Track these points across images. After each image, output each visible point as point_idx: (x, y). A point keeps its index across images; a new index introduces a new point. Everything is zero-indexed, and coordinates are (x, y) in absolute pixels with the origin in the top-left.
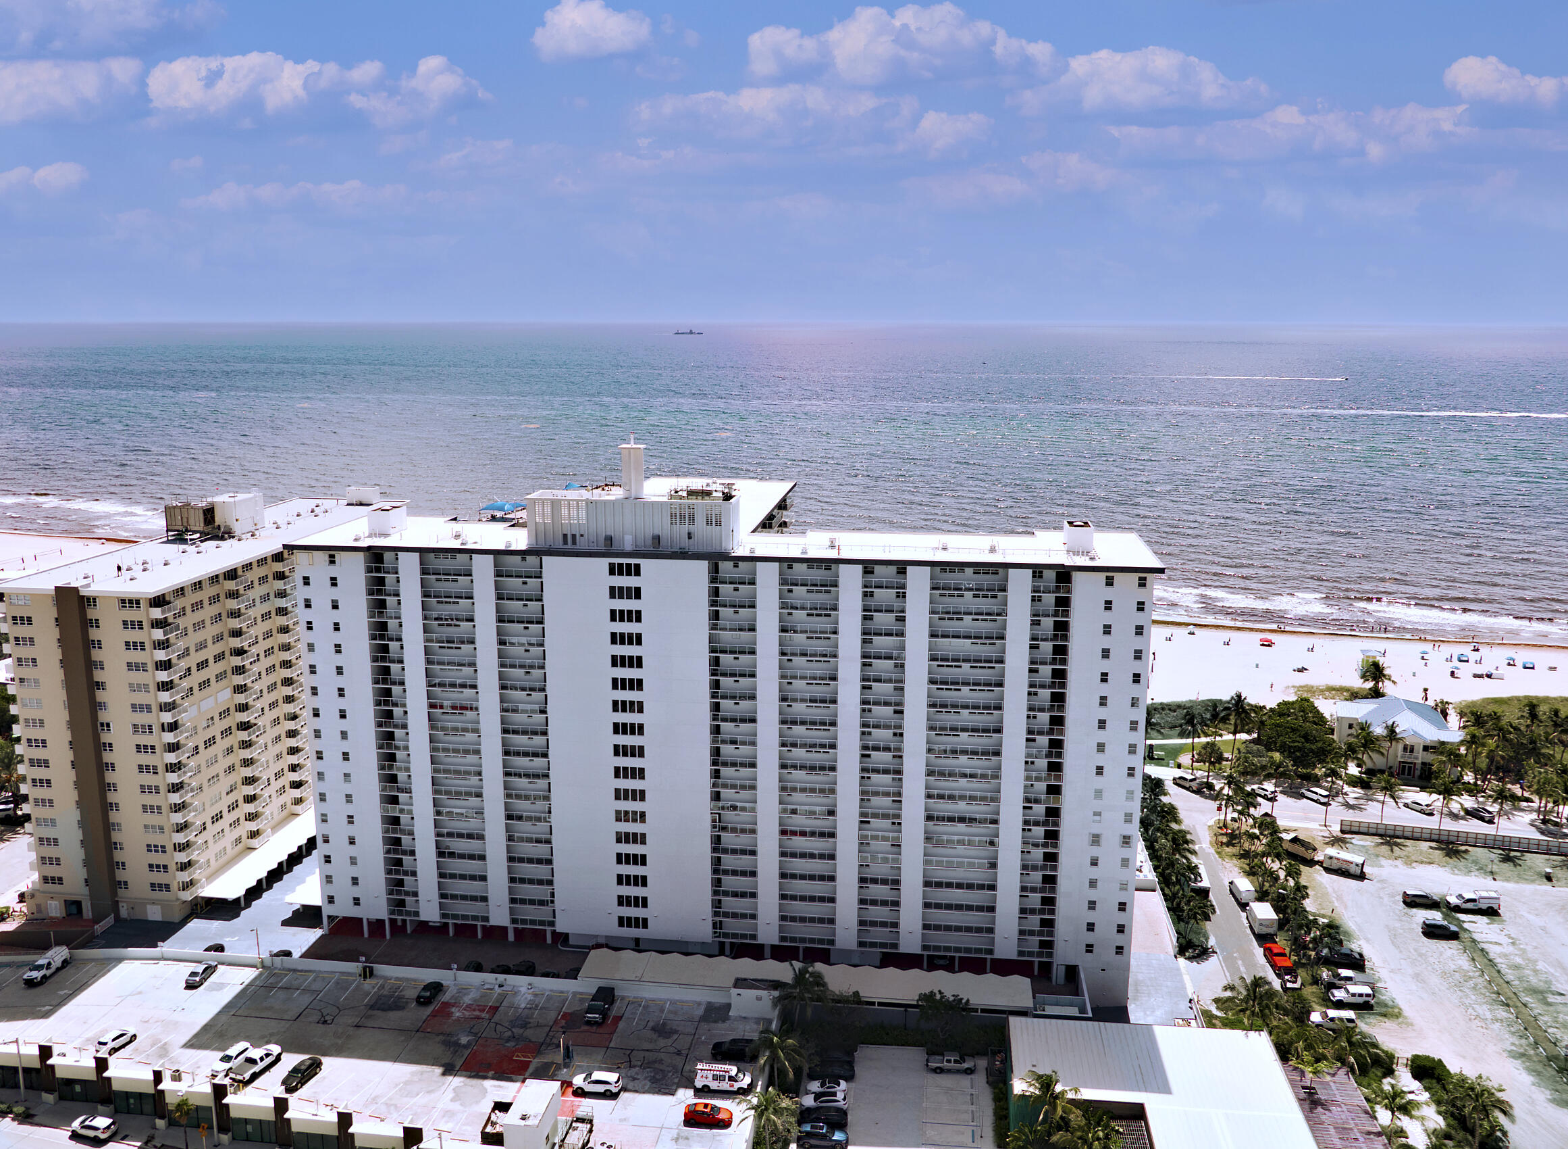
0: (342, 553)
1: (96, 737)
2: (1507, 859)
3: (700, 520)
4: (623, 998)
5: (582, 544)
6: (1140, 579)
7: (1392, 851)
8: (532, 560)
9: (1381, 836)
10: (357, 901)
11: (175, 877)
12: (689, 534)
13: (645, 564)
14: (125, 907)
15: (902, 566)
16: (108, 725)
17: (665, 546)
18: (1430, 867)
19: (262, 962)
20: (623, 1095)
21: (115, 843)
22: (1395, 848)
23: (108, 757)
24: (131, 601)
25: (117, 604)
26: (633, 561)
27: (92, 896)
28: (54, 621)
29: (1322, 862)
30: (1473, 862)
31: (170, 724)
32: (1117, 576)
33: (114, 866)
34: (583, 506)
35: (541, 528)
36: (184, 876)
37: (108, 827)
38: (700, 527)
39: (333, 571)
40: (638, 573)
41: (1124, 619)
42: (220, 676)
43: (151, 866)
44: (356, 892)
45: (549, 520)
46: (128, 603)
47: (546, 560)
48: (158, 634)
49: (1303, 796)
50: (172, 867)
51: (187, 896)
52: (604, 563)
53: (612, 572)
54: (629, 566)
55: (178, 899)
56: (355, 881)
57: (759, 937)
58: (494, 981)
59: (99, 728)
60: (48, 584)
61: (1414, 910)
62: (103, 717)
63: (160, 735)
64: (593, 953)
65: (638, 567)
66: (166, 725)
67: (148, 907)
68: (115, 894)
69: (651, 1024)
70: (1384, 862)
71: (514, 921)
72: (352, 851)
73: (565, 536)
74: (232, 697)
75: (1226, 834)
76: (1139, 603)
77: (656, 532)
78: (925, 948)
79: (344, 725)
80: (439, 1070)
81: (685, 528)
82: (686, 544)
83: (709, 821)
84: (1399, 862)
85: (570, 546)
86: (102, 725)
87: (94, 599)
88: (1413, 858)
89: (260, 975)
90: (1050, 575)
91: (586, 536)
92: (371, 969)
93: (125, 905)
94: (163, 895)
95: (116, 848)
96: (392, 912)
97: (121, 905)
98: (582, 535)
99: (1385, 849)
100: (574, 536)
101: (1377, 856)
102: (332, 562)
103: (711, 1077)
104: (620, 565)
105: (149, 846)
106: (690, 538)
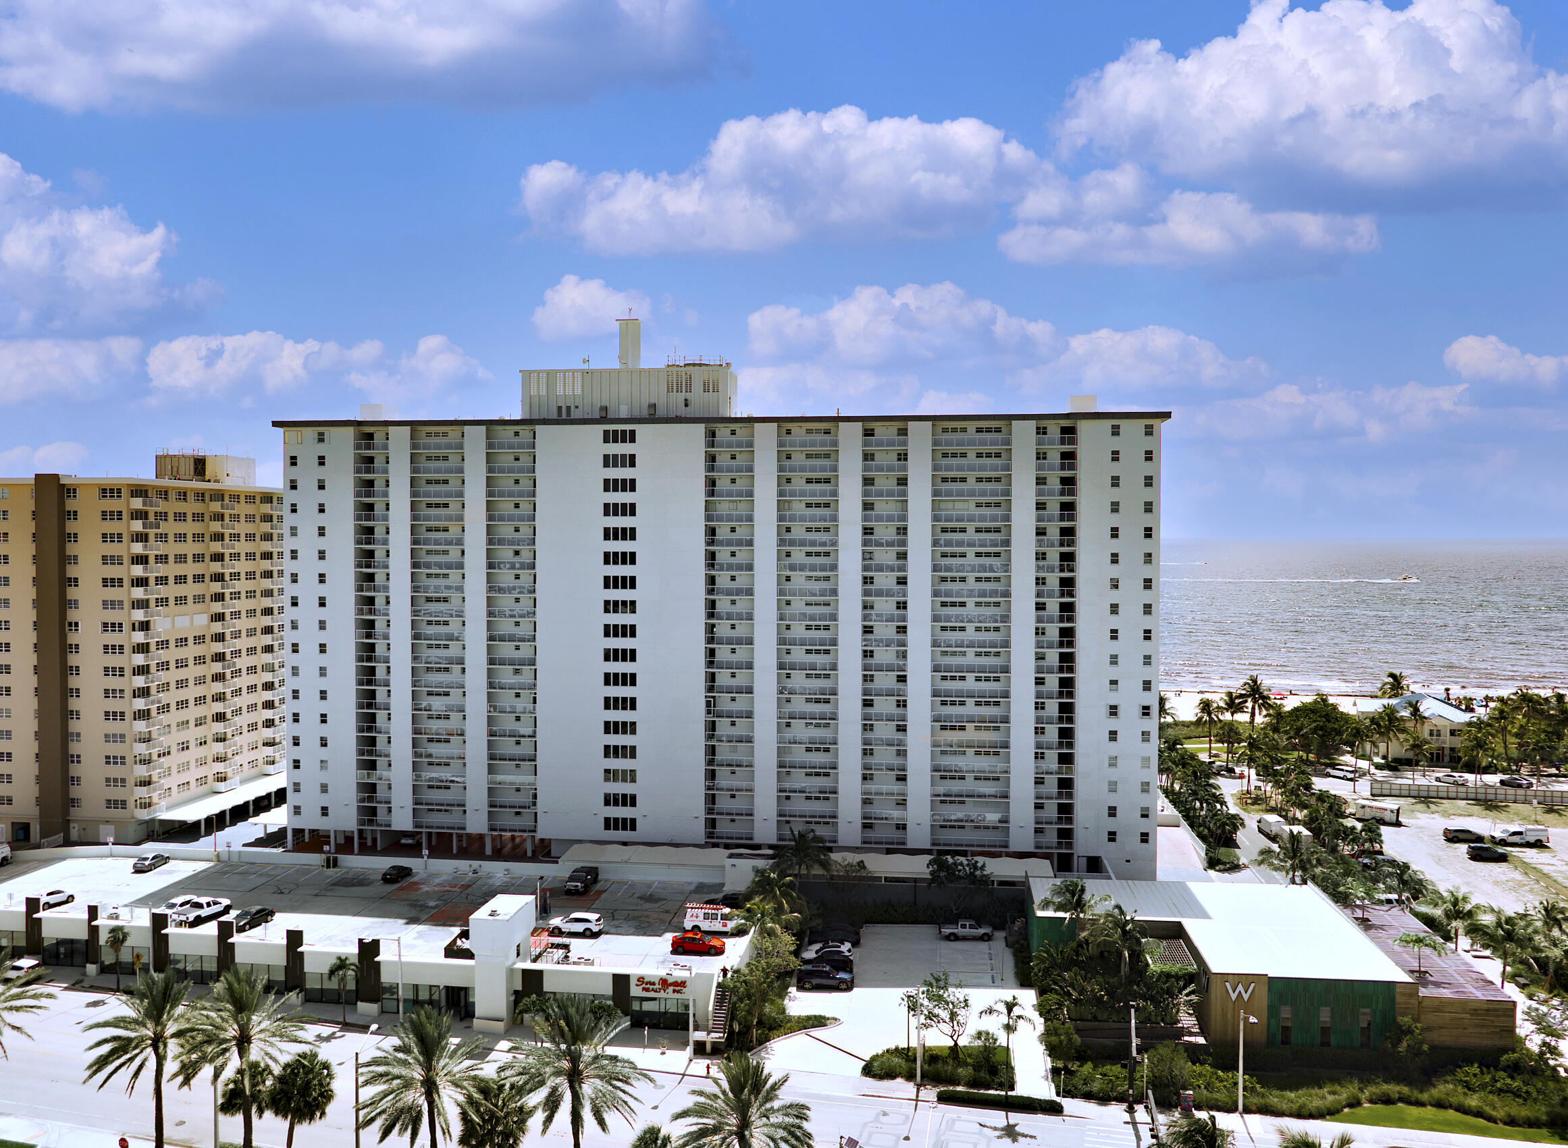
0: (332, 429)
1: (63, 637)
2: (1550, 811)
3: (697, 387)
4: (607, 880)
5: (575, 414)
6: (1147, 427)
7: (1428, 807)
8: (525, 431)
9: (1414, 797)
10: (325, 811)
11: (132, 793)
12: (686, 400)
13: (640, 429)
14: (77, 829)
15: (902, 423)
16: (76, 624)
17: (661, 412)
18: (1470, 818)
19: (218, 856)
20: (603, 937)
21: (72, 756)
22: (1431, 805)
23: (73, 660)
24: (112, 490)
25: (97, 492)
26: (628, 427)
27: (42, 815)
28: (31, 514)
29: (1354, 815)
30: (1515, 814)
31: (141, 623)
32: (1123, 423)
33: (69, 780)
34: (578, 376)
35: (535, 401)
36: (142, 792)
37: (66, 737)
38: (697, 394)
39: (321, 449)
40: (633, 440)
41: (1132, 468)
42: (199, 599)
43: (108, 780)
44: (324, 800)
45: (543, 392)
46: (109, 491)
47: (539, 429)
48: (137, 526)
49: (1330, 776)
50: (130, 782)
51: (144, 815)
52: (599, 429)
53: (606, 440)
54: (624, 432)
55: (133, 818)
56: (324, 788)
57: (755, 836)
58: (467, 869)
59: (67, 628)
60: (28, 475)
61: (1457, 845)
62: (72, 616)
63: (130, 635)
64: (576, 846)
65: (633, 433)
66: (137, 625)
67: (102, 827)
68: (67, 812)
69: (637, 895)
70: (1419, 815)
71: (492, 829)
72: (324, 753)
73: (560, 408)
74: (209, 626)
75: (1250, 798)
76: (1147, 452)
77: (652, 401)
78: (933, 844)
79: (322, 613)
80: (404, 921)
81: (682, 396)
82: (682, 412)
83: (704, 705)
84: (1436, 816)
85: (564, 416)
86: (70, 624)
87: (75, 490)
88: (1451, 812)
89: (216, 865)
90: (1054, 429)
91: (580, 407)
92: (335, 860)
93: (76, 825)
94: (119, 813)
95: (73, 762)
96: (361, 822)
97: (72, 825)
98: (577, 407)
99: (1421, 807)
100: (569, 408)
101: (1413, 811)
102: (321, 440)
103: (701, 917)
104: (615, 432)
105: (108, 757)
106: (686, 405)
